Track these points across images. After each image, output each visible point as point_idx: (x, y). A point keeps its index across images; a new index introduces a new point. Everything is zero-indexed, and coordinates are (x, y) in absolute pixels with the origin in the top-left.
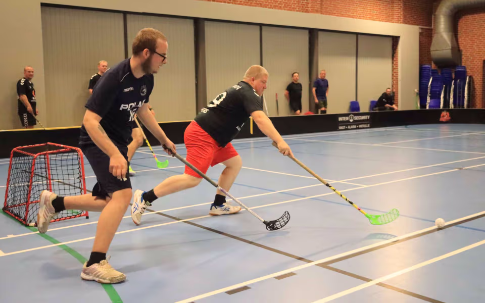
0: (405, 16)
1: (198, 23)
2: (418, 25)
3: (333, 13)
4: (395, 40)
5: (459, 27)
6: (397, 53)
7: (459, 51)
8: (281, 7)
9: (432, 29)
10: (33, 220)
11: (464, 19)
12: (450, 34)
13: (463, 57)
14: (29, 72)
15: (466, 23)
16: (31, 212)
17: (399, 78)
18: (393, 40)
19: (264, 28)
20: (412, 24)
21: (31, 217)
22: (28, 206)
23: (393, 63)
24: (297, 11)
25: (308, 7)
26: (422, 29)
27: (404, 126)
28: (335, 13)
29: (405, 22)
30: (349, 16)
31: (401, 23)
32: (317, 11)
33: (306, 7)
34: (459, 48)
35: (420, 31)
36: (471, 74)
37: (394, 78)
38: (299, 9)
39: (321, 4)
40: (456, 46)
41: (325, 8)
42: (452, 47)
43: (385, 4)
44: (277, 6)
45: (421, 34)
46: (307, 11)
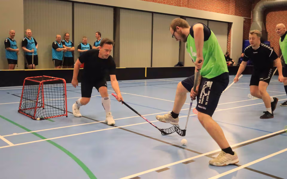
0: (236, 11)
1: (116, 10)
2: (242, 16)
3: (194, 7)
4: (230, 25)
5: (267, 19)
6: (231, 32)
7: (266, 33)
8: (165, 2)
9: (251, 19)
10: (39, 117)
11: (269, 14)
12: (262, 22)
13: (268, 36)
14: (12, 33)
15: (271, 16)
16: (37, 112)
17: (231, 47)
18: (228, 24)
19: (154, 14)
20: (239, 16)
21: (38, 115)
22: (36, 109)
23: (228, 38)
24: (174, 5)
25: (181, 3)
26: (245, 19)
27: (233, 75)
28: (196, 8)
29: (236, 14)
30: (204, 10)
31: (233, 15)
32: (186, 6)
33: (179, 3)
34: (266, 30)
35: (244, 20)
36: (273, 46)
37: (229, 47)
38: (175, 4)
39: (188, 2)
40: (264, 29)
41: (190, 4)
42: (262, 30)
43: (224, 3)
44: (163, 2)
45: (244, 22)
46: (180, 6)
